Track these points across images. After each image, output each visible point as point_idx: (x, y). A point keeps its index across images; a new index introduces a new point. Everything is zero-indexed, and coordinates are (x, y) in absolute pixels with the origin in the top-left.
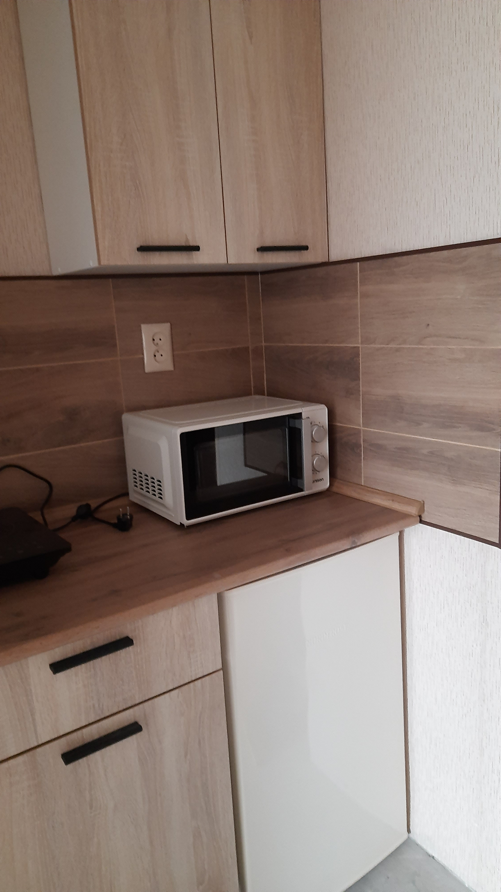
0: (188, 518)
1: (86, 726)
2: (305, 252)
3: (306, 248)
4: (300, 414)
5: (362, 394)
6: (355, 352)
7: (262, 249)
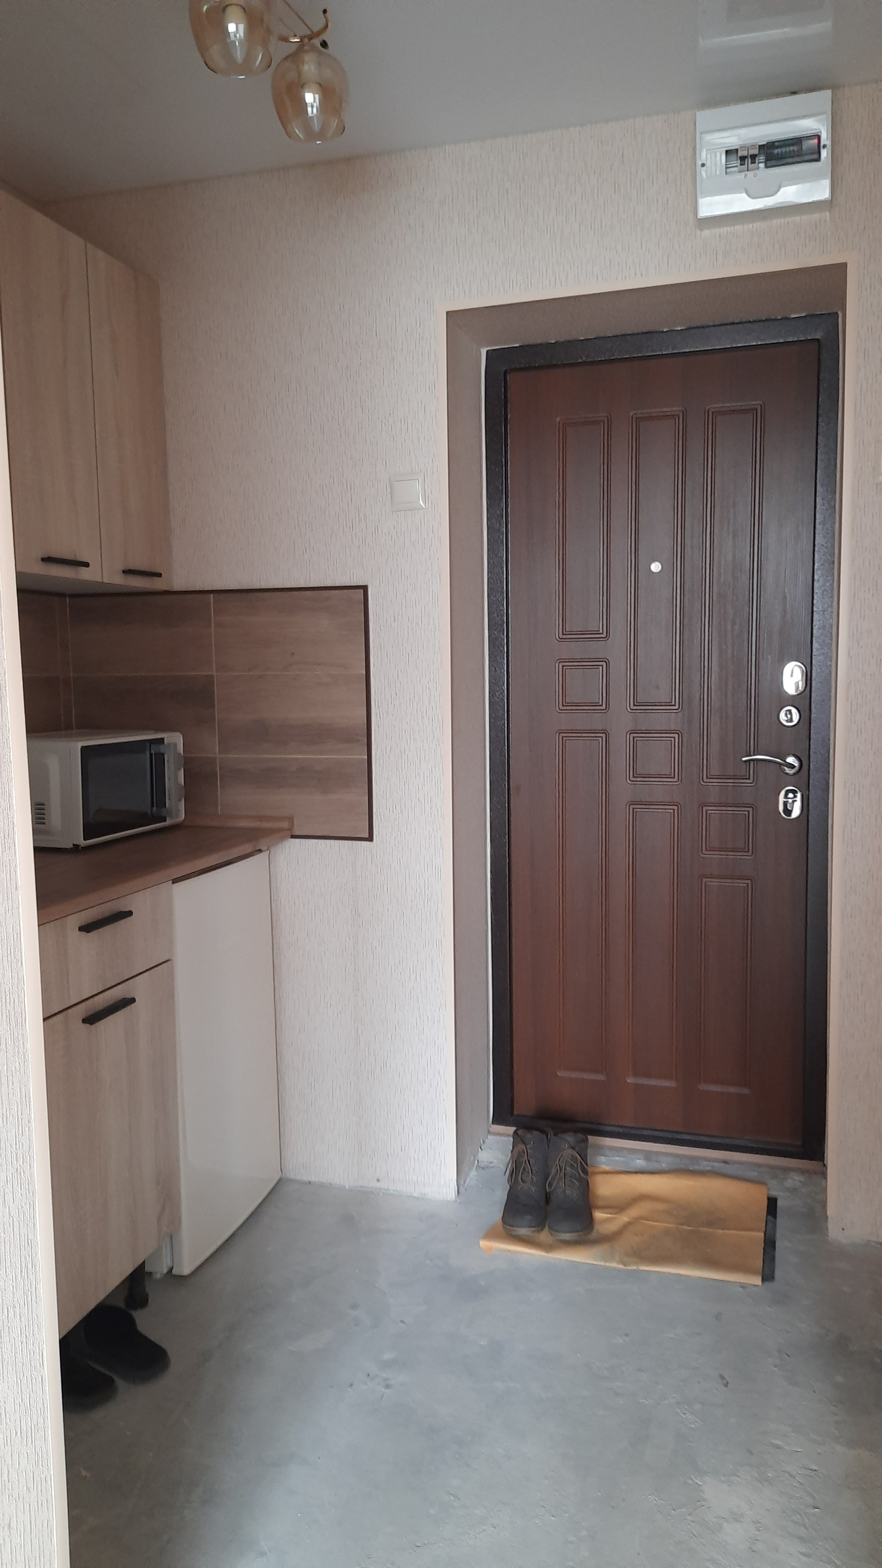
0: (85, 839)
1: (96, 995)
2: (156, 579)
3: (159, 575)
4: (163, 739)
5: (218, 721)
6: (210, 680)
7: (127, 572)
